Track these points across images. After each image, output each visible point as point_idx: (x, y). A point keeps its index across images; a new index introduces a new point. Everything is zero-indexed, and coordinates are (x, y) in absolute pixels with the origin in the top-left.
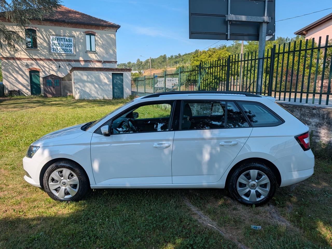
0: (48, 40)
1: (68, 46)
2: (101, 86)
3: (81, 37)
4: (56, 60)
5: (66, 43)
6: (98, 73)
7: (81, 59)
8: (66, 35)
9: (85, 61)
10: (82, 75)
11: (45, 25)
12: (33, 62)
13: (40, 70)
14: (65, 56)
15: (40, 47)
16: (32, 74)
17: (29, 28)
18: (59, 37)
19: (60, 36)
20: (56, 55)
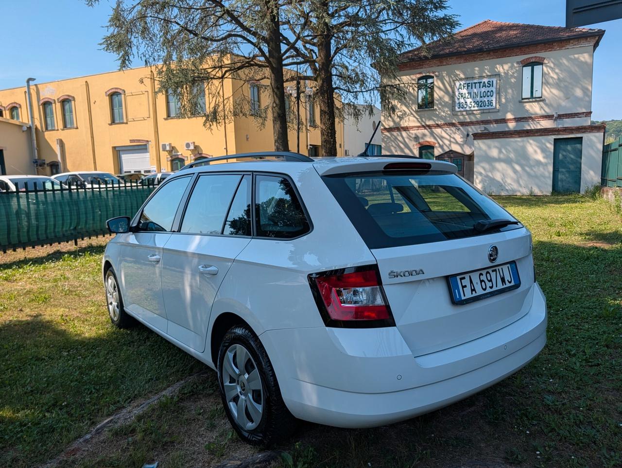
0: (452, 90)
1: (486, 94)
2: (527, 169)
3: (513, 73)
4: (463, 124)
5: (483, 90)
6: (523, 141)
7: (509, 116)
8: (485, 75)
9: (517, 120)
10: (489, 147)
11: (449, 65)
12: (426, 132)
13: (436, 143)
14: (479, 115)
15: (437, 104)
16: (423, 151)
17: (424, 75)
18: (471, 82)
19: (473, 78)
20: (462, 115)
